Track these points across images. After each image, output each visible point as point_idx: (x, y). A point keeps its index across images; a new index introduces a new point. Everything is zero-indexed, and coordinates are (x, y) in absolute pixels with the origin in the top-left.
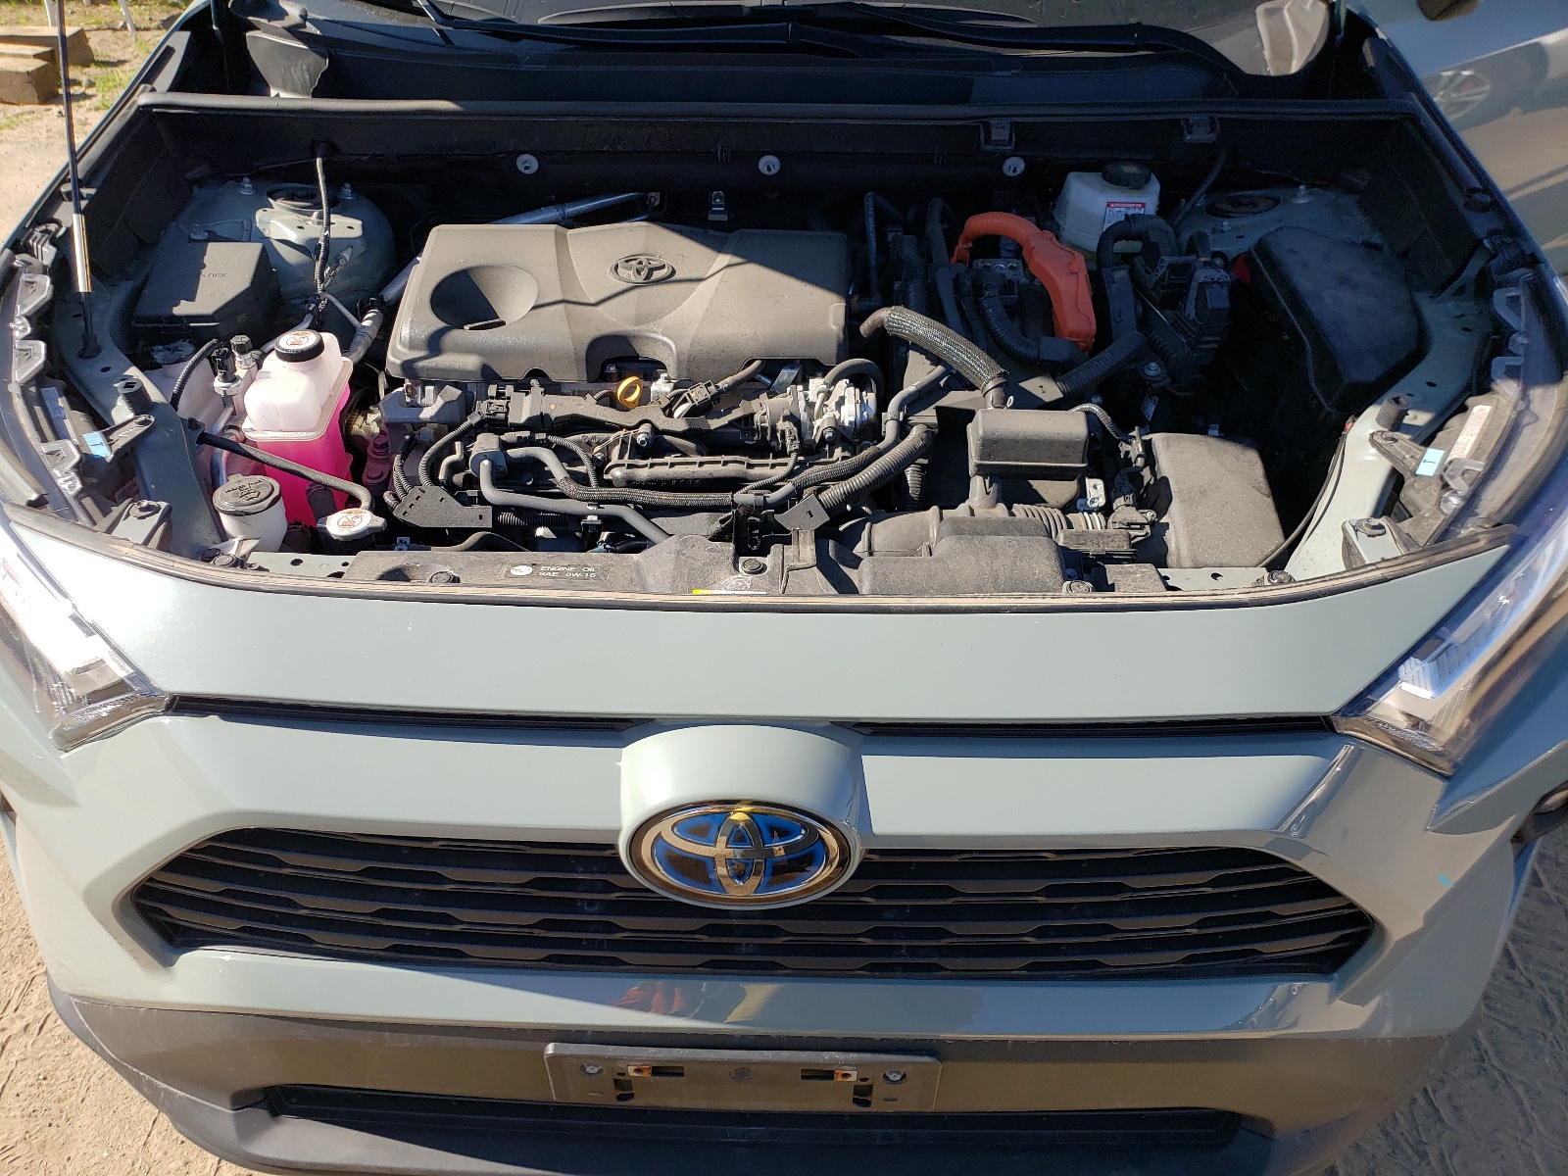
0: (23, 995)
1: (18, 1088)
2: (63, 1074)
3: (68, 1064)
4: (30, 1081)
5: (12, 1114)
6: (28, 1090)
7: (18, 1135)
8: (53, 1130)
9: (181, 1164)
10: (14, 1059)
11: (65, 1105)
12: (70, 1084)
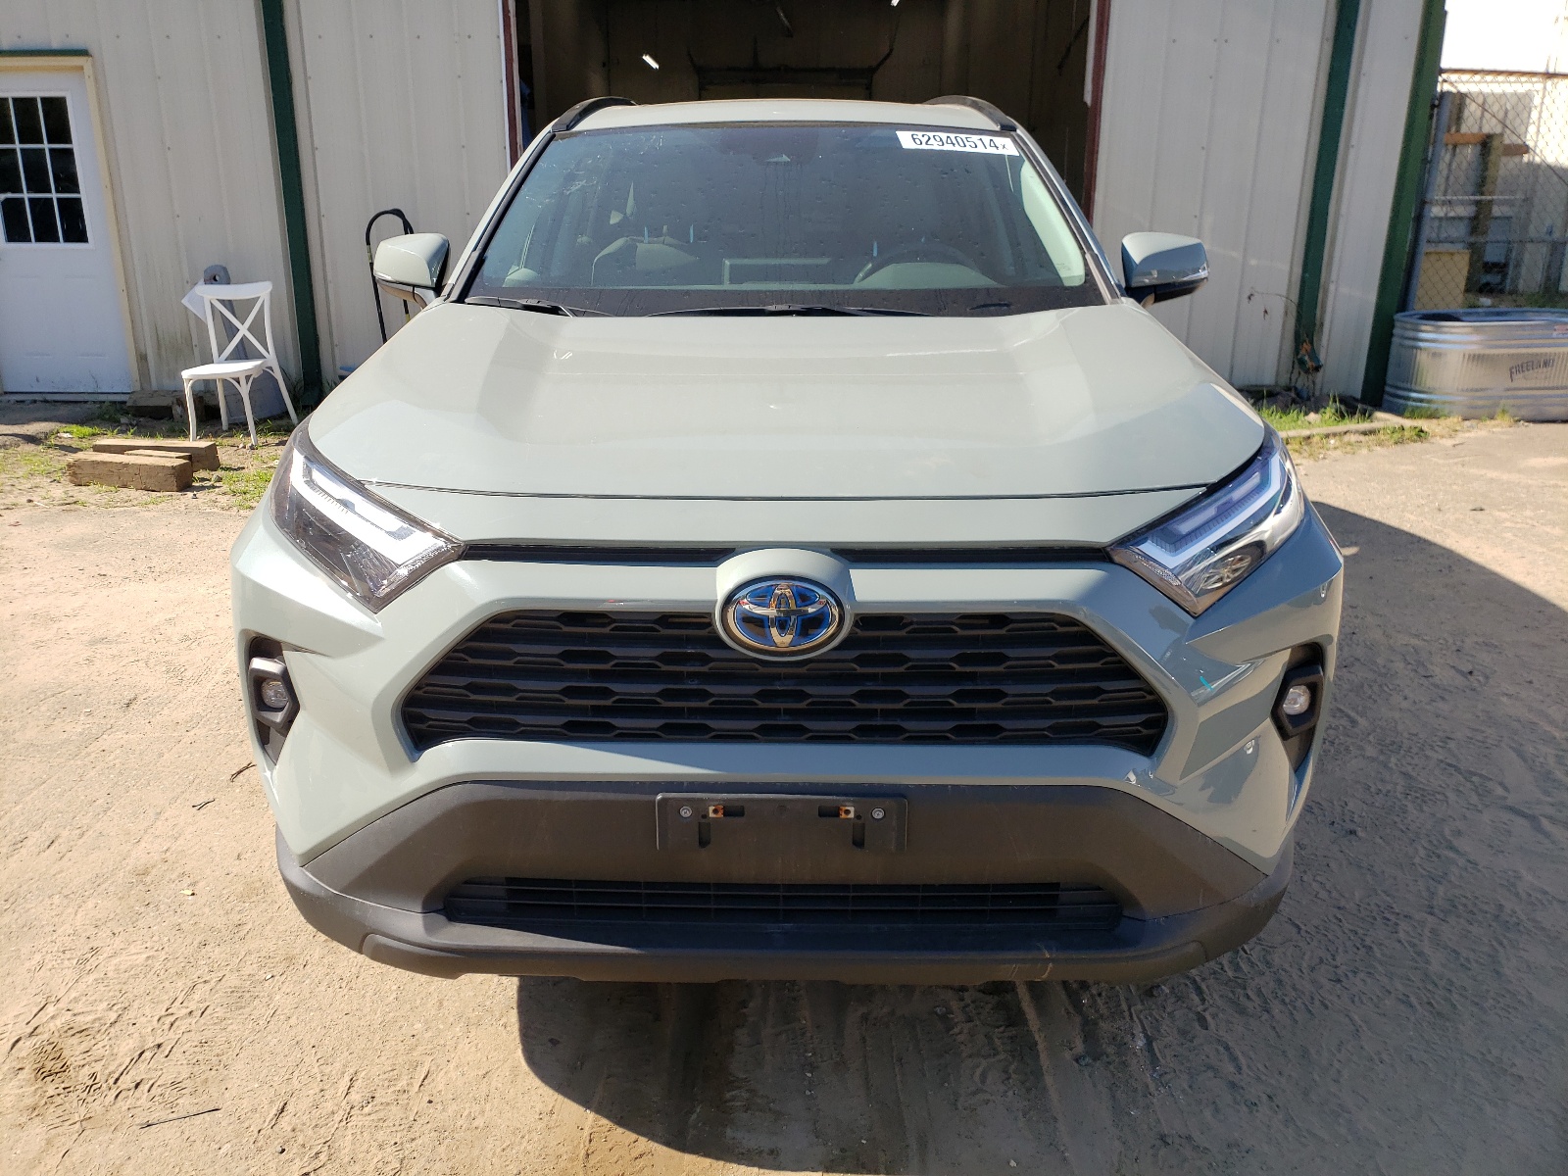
0: (187, 995)
1: (185, 1048)
2: (221, 1038)
3: (224, 1034)
4: (194, 1044)
5: (179, 1063)
6: (193, 1050)
7: (184, 1075)
8: (213, 1072)
9: (318, 1091)
10: (181, 1032)
11: (224, 1058)
12: (227, 1045)
